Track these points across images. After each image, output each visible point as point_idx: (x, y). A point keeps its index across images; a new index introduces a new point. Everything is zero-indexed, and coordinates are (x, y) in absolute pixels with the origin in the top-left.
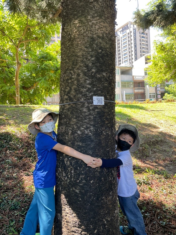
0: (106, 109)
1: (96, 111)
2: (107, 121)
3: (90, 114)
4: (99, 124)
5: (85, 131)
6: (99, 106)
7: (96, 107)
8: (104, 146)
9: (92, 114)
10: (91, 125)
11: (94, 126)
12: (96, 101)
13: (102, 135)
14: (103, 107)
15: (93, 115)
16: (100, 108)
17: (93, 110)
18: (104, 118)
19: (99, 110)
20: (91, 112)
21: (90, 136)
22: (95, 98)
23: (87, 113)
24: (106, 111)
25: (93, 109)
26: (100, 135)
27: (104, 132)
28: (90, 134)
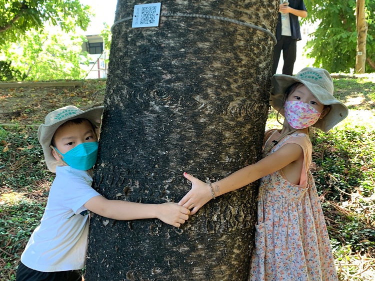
0: (170, 38)
1: (138, 44)
2: (171, 73)
3: (126, 54)
4: (142, 80)
5: (113, 98)
6: (147, 29)
7: (139, 33)
8: (150, 142)
9: (131, 52)
10: (125, 82)
11: (130, 85)
12: (140, 17)
13: (148, 110)
14: (157, 34)
15: (131, 57)
16: (150, 36)
17: (133, 42)
18: (159, 66)
19: (145, 42)
20: (128, 49)
21: (121, 111)
22: (138, 9)
23: (121, 51)
24: (169, 44)
25: (132, 40)
26: (139, 112)
27: (153, 103)
28: (121, 105)
